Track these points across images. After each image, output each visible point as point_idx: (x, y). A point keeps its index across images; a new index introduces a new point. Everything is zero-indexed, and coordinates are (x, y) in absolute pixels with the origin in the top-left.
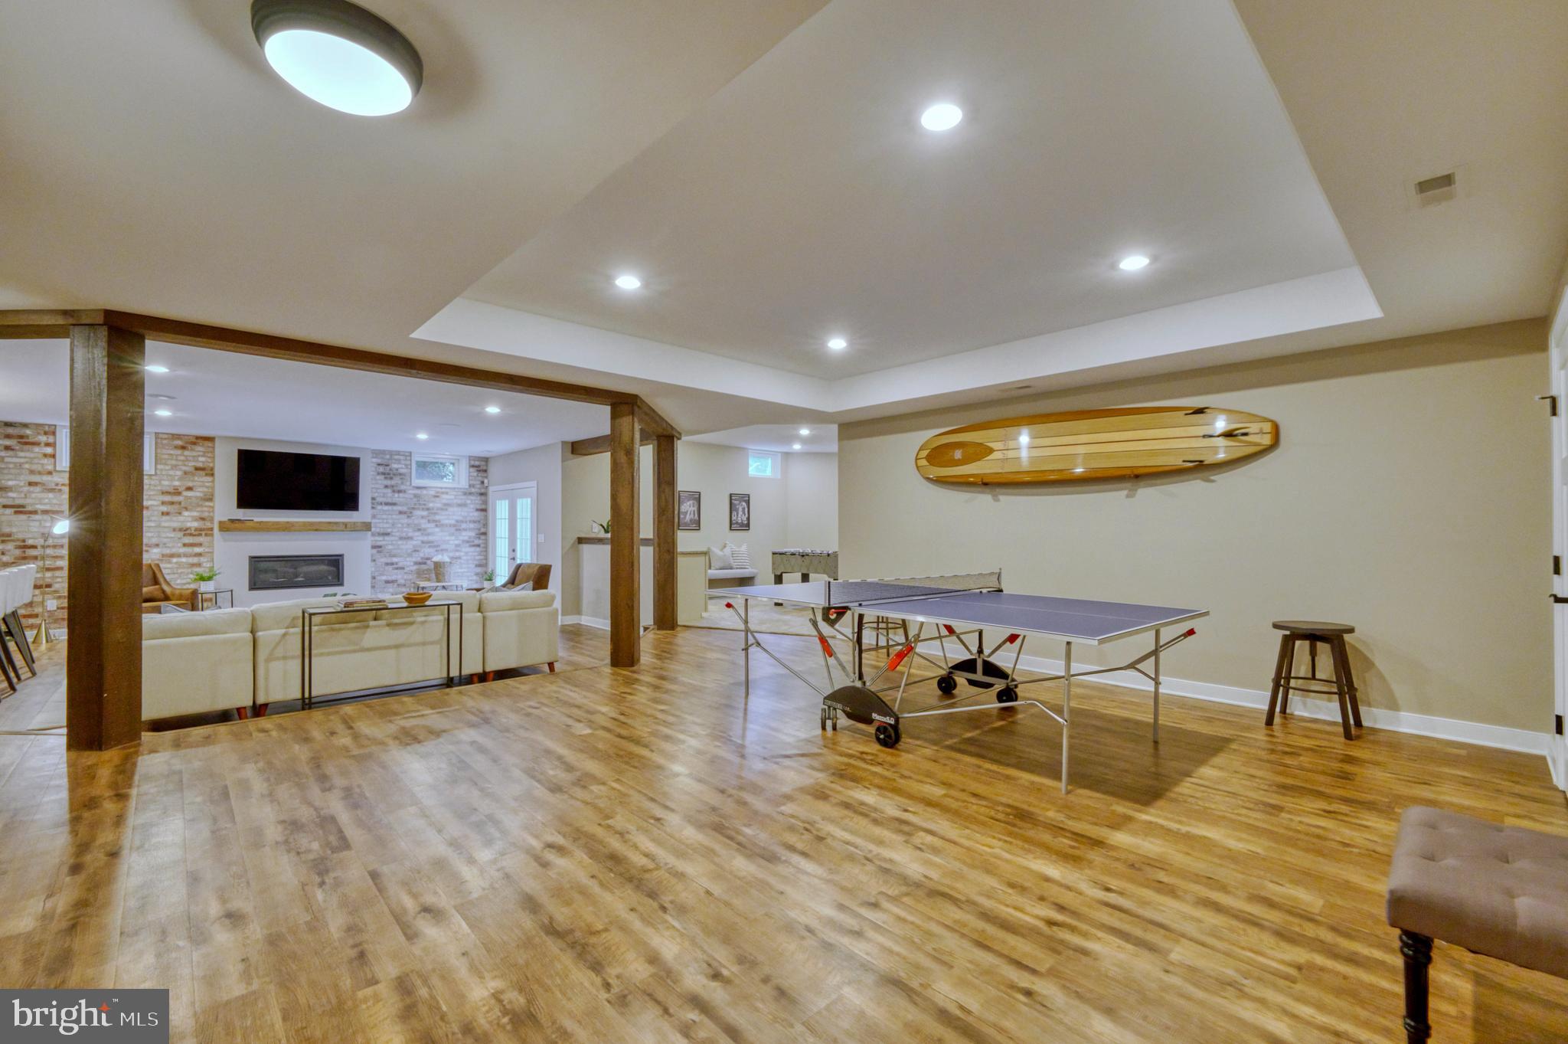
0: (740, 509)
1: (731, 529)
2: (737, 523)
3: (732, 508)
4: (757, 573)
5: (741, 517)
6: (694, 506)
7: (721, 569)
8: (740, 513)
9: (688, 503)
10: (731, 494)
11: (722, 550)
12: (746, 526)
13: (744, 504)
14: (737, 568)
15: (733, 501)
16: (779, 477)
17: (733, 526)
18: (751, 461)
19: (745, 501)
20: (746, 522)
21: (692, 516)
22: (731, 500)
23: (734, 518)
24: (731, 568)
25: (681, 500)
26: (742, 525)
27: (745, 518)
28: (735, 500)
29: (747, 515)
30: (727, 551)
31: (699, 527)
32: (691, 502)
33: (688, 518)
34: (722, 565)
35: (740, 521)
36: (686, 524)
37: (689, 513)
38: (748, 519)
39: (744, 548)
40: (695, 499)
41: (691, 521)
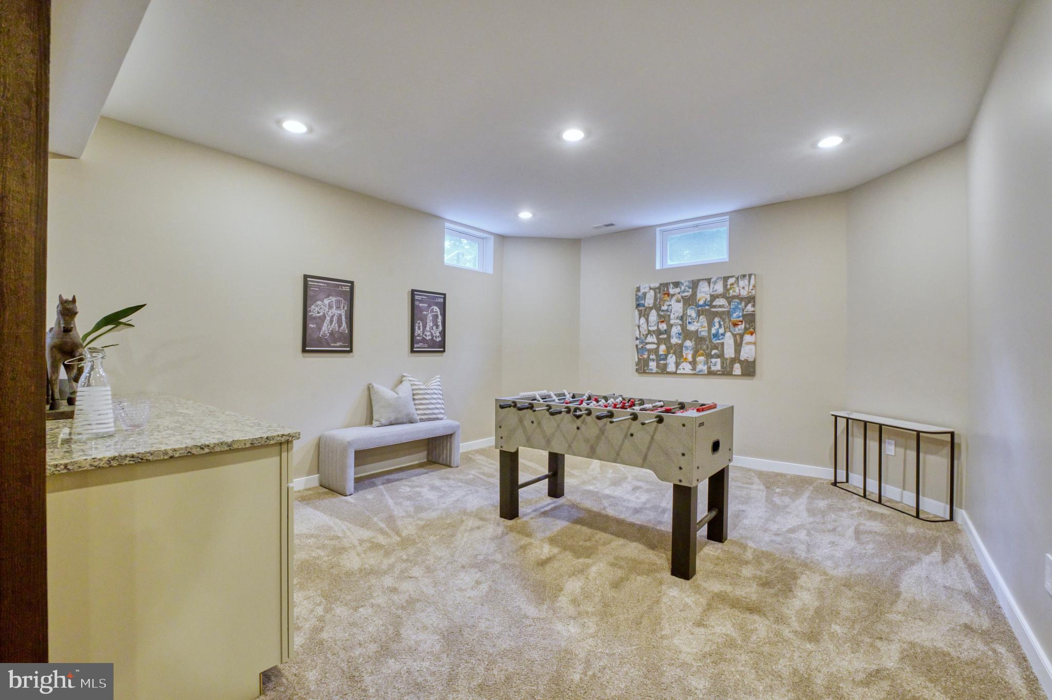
0: (430, 317)
1: (412, 351)
2: (424, 340)
3: (415, 315)
4: (458, 427)
5: (430, 331)
6: (338, 308)
7: (391, 424)
8: (430, 324)
9: (326, 301)
10: (413, 291)
11: (394, 388)
12: (439, 346)
13: (436, 309)
14: (422, 420)
15: (417, 303)
16: (490, 270)
17: (416, 345)
18: (447, 244)
19: (437, 304)
20: (439, 339)
21: (335, 325)
22: (413, 300)
23: (418, 332)
24: (411, 422)
25: (310, 293)
26: (432, 343)
27: (437, 333)
28: (421, 301)
29: (441, 328)
30: (405, 390)
31: (351, 347)
32: (333, 299)
33: (326, 328)
34: (393, 417)
35: (428, 338)
36: (320, 341)
37: (328, 318)
38: (443, 333)
39: (435, 383)
40: (341, 294)
41: (332, 334)
